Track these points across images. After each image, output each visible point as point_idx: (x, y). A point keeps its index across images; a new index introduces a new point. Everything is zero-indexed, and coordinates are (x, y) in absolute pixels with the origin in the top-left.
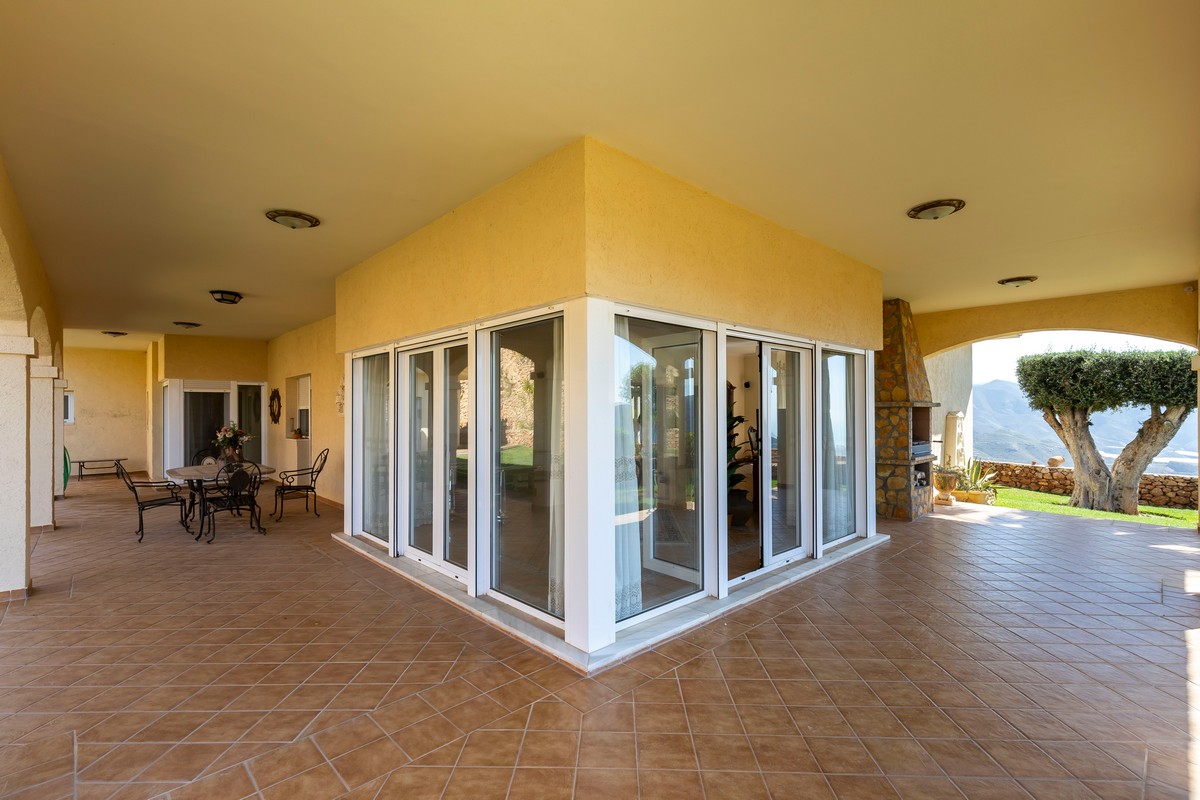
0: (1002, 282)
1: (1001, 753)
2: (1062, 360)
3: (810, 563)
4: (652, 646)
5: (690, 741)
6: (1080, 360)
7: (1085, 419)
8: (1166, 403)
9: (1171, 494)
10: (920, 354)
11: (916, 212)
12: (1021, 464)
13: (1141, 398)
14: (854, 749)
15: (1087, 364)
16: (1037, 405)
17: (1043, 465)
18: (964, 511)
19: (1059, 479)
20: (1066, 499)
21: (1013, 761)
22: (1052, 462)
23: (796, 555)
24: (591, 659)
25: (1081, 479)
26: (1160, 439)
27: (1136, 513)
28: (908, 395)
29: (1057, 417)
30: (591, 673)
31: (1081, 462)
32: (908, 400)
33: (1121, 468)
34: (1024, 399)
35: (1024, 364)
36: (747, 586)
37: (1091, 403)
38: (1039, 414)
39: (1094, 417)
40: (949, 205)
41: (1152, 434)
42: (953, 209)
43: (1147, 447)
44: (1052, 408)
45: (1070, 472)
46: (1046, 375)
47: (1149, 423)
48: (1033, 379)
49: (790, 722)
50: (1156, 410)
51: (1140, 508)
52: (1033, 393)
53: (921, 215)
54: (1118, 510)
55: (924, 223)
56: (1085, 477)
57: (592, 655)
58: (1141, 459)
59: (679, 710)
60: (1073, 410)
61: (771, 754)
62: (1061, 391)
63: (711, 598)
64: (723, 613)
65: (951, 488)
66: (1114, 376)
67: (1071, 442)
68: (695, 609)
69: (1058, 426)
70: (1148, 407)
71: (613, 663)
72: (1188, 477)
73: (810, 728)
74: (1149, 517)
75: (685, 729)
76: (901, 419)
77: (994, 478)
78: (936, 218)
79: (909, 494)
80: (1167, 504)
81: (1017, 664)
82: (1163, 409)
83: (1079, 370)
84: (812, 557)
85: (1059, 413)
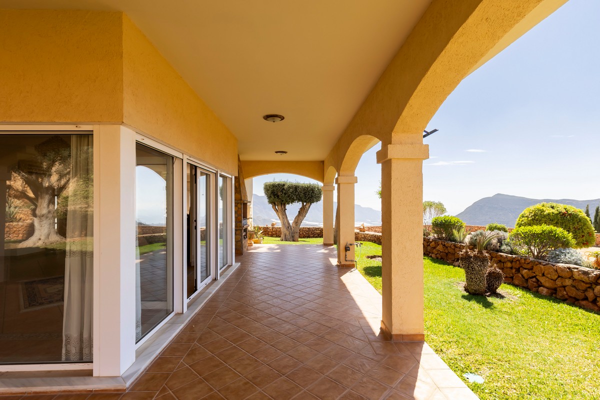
0: (277, 152)
1: (327, 337)
2: (279, 184)
3: (216, 283)
4: (159, 354)
5: (219, 394)
6: (284, 185)
7: (285, 207)
8: (305, 202)
9: (304, 234)
10: (243, 179)
11: (267, 117)
12: (263, 226)
13: (299, 200)
14: (287, 359)
15: (286, 187)
16: (270, 202)
17: (270, 226)
18: (259, 248)
19: (275, 231)
20: (279, 239)
21: (332, 338)
22: (273, 225)
23: (208, 280)
24: (125, 379)
25: (284, 230)
26: (304, 214)
27: (298, 241)
28: (241, 197)
29: (276, 207)
30: (128, 388)
31: (284, 224)
32: (241, 200)
33: (294, 226)
34: (266, 200)
35: (266, 186)
36: (194, 302)
37: (287, 201)
38: (271, 205)
39: (287, 206)
40: (280, 118)
41: (302, 212)
42: (280, 119)
43: (301, 217)
44: (275, 203)
45: (280, 228)
46: (274, 190)
47: (301, 209)
48: (270, 192)
49: (256, 361)
50: (303, 204)
51: (299, 239)
52: (269, 197)
53: (268, 119)
54: (294, 241)
55: (269, 123)
56: (285, 230)
57: (123, 376)
58: (299, 222)
59: (200, 382)
60: (281, 204)
61: (259, 379)
62: (278, 196)
63: (178, 314)
64: (189, 321)
65: (253, 238)
66: (293, 192)
67: (281, 216)
68: (172, 323)
69: (277, 211)
70: (301, 203)
71: (140, 375)
72: (308, 227)
73: (266, 359)
74: (302, 242)
75: (211, 390)
76: (239, 208)
77: (262, 233)
78: (274, 122)
79: (242, 243)
80: (304, 237)
81: (312, 303)
82: (305, 204)
83: (284, 189)
84: (215, 279)
85: (277, 205)
